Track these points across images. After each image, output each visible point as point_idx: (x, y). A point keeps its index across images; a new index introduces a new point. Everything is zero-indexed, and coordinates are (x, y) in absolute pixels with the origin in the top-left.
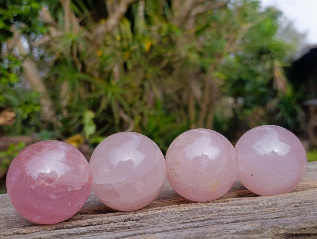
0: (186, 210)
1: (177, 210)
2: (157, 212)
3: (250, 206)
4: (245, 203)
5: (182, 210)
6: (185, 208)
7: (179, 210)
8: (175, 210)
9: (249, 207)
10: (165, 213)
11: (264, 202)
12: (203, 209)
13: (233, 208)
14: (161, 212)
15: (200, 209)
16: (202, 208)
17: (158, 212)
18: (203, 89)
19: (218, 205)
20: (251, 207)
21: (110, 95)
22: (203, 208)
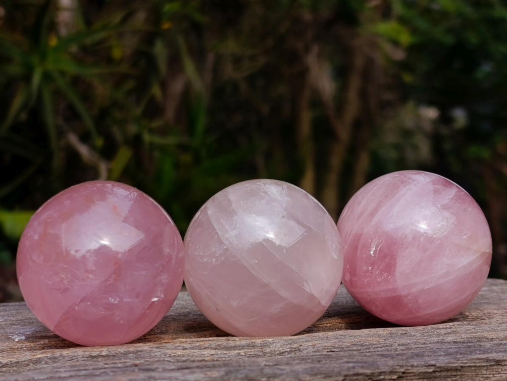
0: (103, 354)
1: (83, 353)
2: (37, 357)
3: (243, 351)
4: (235, 347)
5: (94, 355)
6: (100, 350)
7: (87, 353)
8: (79, 354)
9: (239, 353)
10: (55, 358)
11: (278, 345)
12: (141, 353)
13: (205, 353)
14: (47, 357)
15: (133, 352)
16: (137, 351)
17: (39, 356)
18: (342, 74)
19: (176, 347)
20: (245, 353)
21: (37, 78)
22: (140, 351)
